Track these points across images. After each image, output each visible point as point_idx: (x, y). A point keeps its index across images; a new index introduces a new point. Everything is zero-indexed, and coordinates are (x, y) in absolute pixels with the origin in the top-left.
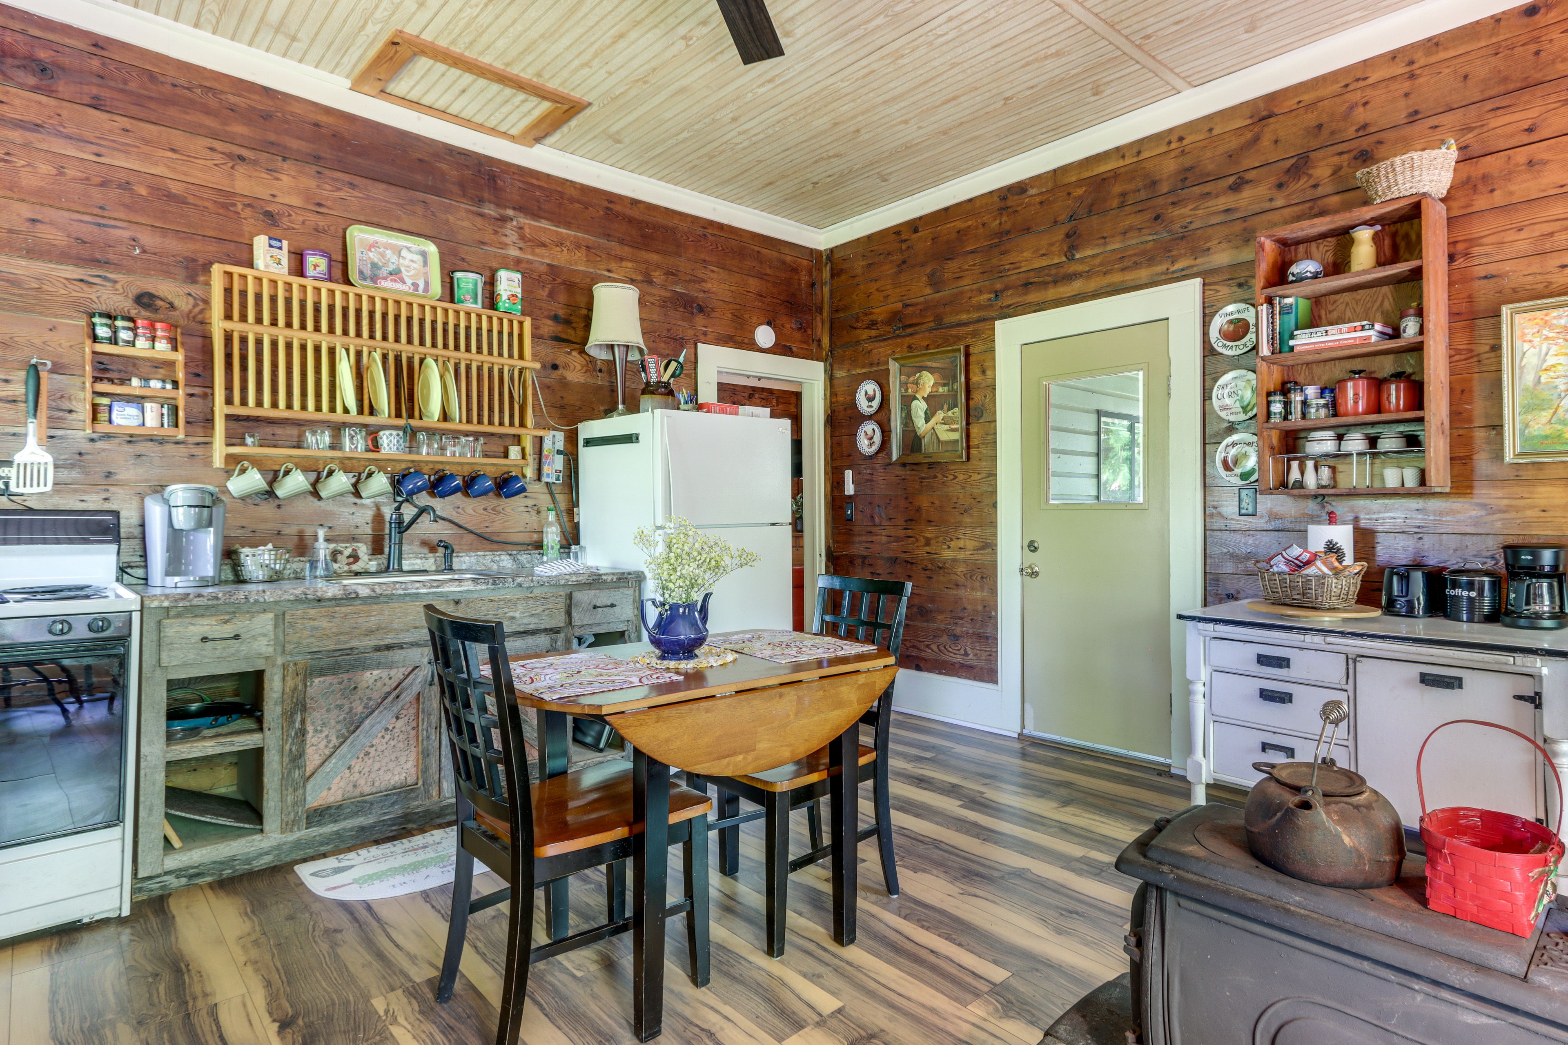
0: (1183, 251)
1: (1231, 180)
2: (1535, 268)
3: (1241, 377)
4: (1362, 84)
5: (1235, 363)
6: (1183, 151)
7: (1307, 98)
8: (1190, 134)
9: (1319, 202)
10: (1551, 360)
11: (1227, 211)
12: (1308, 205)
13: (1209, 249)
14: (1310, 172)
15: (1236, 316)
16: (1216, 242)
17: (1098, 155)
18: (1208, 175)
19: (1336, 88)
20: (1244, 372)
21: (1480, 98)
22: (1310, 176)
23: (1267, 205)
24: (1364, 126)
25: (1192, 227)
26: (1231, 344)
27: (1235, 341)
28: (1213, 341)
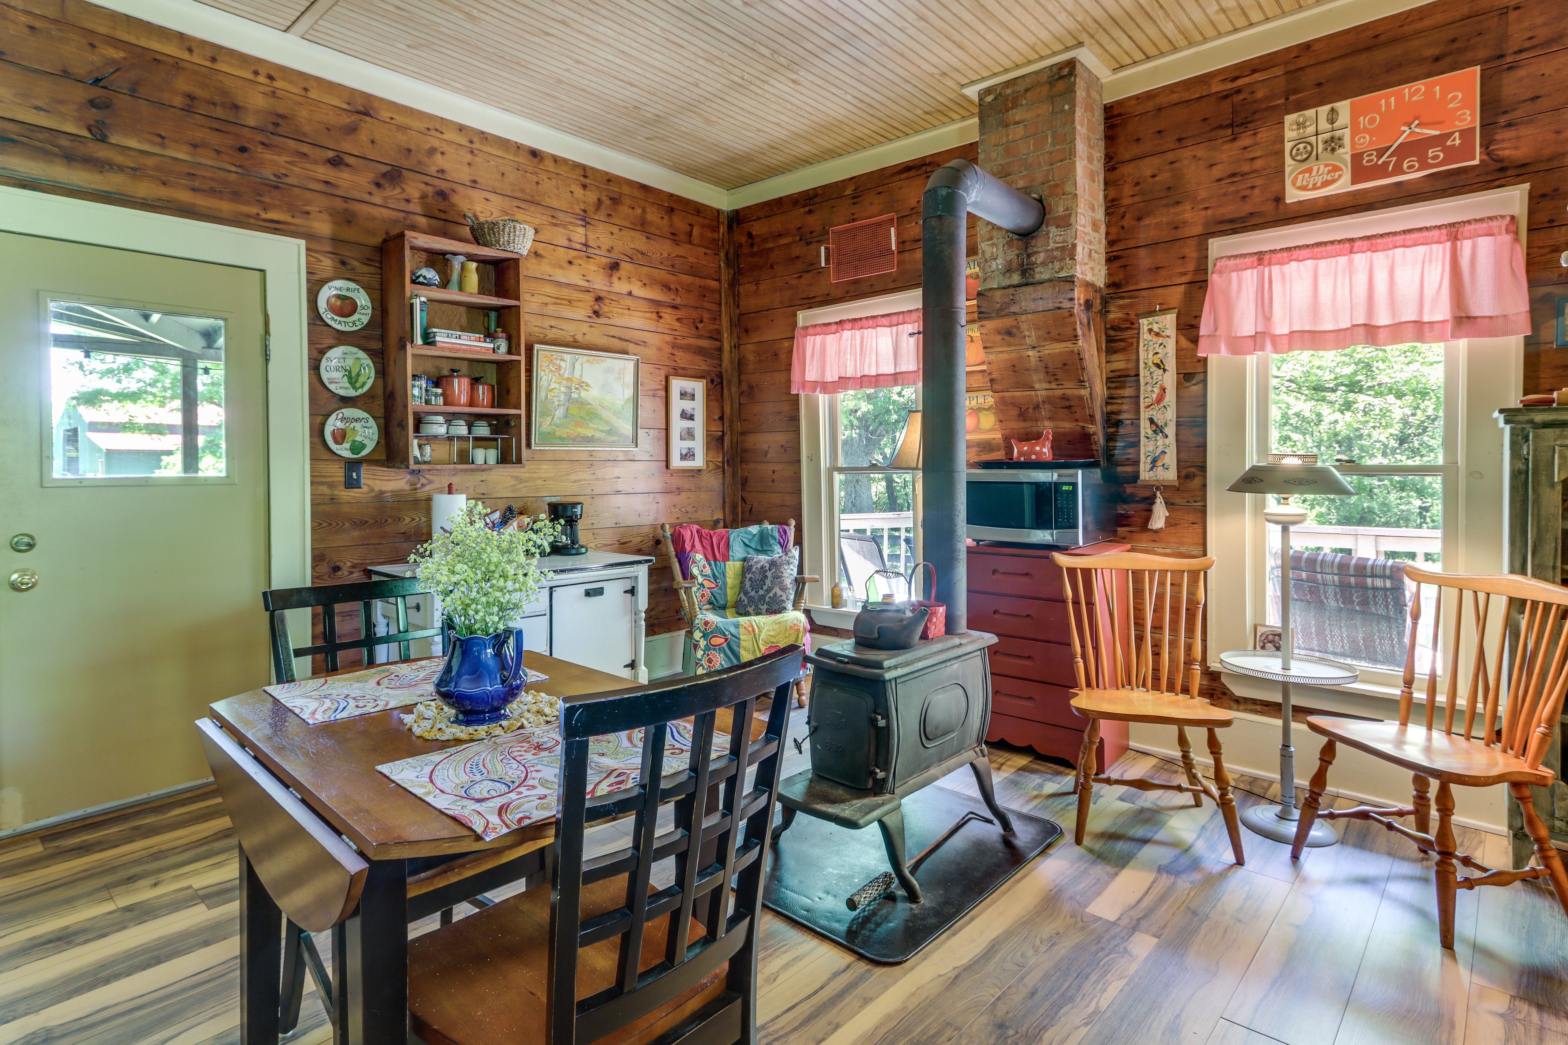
0: (277, 202)
1: (331, 154)
2: (538, 323)
3: (351, 353)
4: (438, 135)
5: (343, 338)
6: (274, 93)
7: (400, 119)
8: (284, 80)
9: (411, 216)
10: (553, 385)
11: (326, 182)
12: (402, 214)
13: (308, 213)
14: (404, 186)
15: (344, 293)
16: (317, 209)
17: (149, 24)
18: (305, 135)
19: (422, 126)
20: (355, 350)
21: (509, 194)
22: (403, 190)
23: (367, 197)
24: (442, 171)
25: (289, 180)
26: (339, 319)
27: (342, 316)
28: (321, 311)
